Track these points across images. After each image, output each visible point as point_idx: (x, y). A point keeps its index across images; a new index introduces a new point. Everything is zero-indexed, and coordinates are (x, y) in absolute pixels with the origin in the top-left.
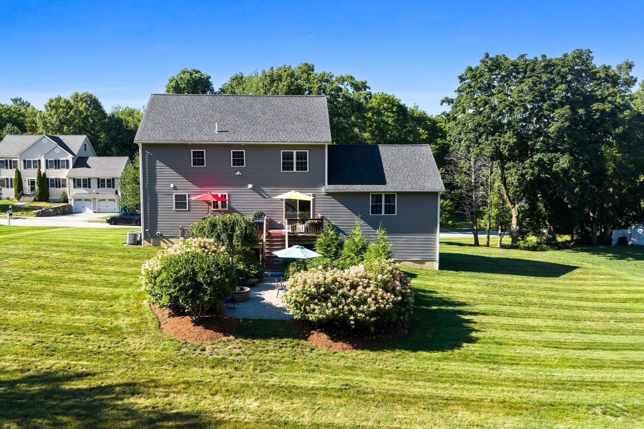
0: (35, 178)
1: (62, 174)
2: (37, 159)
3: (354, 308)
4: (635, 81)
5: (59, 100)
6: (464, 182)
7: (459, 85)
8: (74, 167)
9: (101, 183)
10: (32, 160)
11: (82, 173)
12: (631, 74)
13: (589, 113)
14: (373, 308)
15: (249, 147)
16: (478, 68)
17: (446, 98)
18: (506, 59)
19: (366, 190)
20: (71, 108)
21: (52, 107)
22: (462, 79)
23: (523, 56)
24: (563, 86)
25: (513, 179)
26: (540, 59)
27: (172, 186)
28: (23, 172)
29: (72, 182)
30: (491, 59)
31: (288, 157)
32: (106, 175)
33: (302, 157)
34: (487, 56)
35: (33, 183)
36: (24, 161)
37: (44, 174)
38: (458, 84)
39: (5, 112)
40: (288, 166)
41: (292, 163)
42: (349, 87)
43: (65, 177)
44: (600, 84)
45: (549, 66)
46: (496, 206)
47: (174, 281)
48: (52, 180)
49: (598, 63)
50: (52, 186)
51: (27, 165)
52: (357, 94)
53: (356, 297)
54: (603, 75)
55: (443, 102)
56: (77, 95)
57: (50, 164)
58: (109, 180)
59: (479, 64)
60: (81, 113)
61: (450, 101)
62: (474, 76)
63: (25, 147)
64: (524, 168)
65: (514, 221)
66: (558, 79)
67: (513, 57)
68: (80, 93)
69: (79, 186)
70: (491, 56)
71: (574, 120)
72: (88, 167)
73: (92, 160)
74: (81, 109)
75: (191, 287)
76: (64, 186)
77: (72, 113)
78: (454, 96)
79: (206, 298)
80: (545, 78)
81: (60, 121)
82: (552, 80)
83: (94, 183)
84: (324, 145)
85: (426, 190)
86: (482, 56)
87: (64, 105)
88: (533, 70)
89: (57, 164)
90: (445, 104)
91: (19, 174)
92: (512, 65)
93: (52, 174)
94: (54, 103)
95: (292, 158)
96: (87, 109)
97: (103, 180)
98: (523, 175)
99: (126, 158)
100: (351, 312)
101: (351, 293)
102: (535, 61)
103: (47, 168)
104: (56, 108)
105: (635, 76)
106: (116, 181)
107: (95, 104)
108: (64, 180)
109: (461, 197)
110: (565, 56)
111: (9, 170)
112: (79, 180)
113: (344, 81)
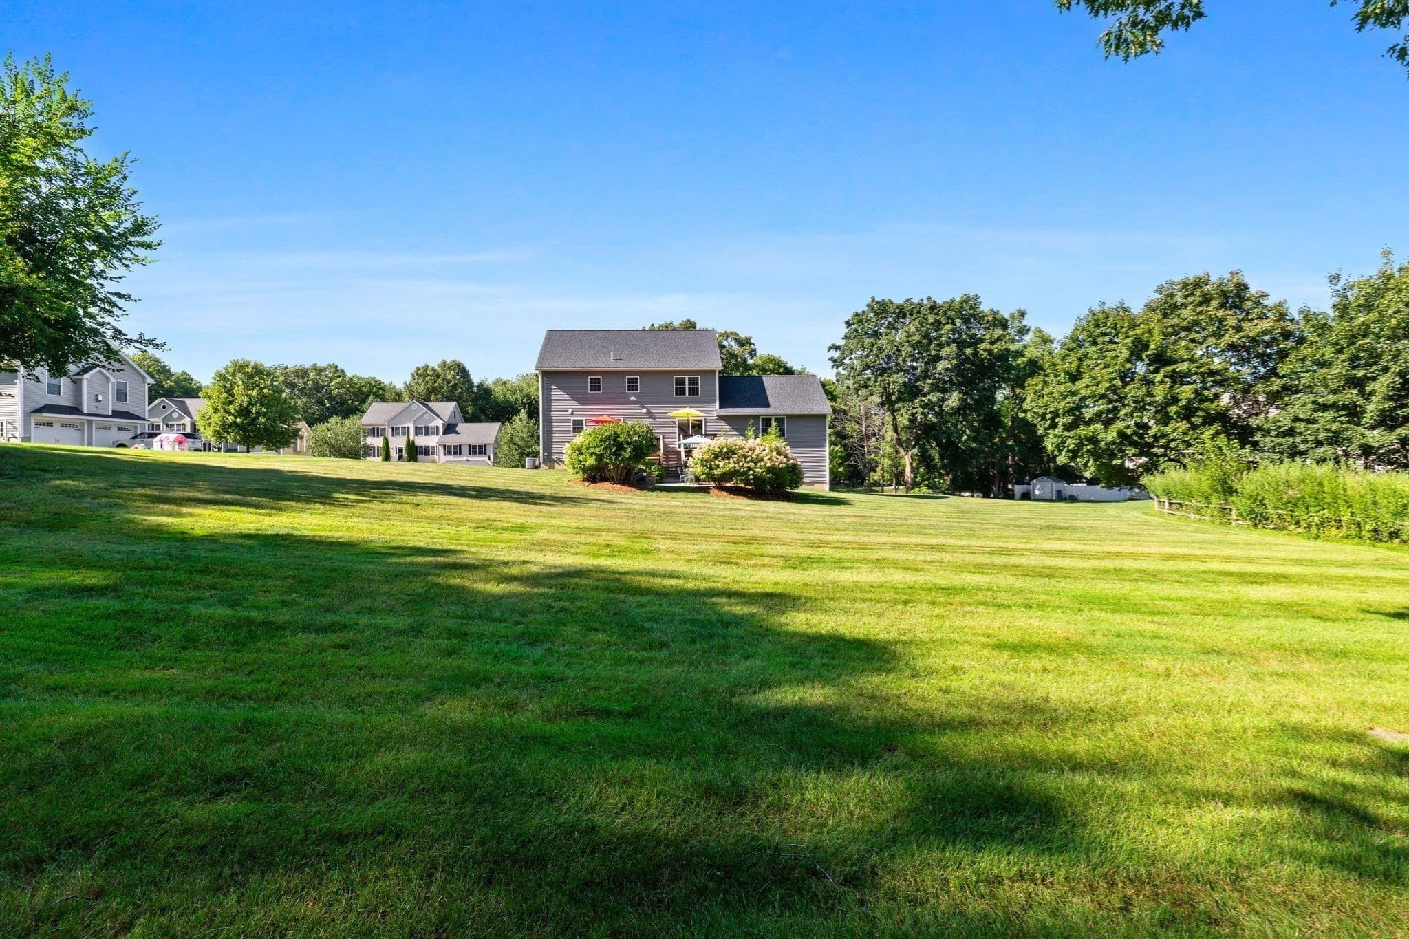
0: (403, 445)
1: (431, 441)
2: (406, 426)
3: (752, 464)
4: (1029, 330)
5: (426, 368)
6: (855, 431)
7: (846, 330)
8: (444, 433)
9: (473, 450)
10: (400, 426)
11: (452, 440)
12: (1024, 323)
13: (975, 353)
14: (769, 465)
15: (643, 373)
16: (864, 312)
17: (834, 345)
18: (892, 303)
19: (756, 413)
20: (438, 376)
21: (419, 376)
22: (848, 324)
23: (908, 300)
24: (949, 327)
25: (903, 420)
26: (925, 302)
27: (570, 411)
28: (390, 439)
29: (442, 449)
30: (878, 302)
31: (680, 383)
32: (477, 441)
33: (693, 382)
34: (873, 299)
35: (401, 451)
36: (393, 428)
37: (413, 442)
38: (844, 330)
39: (365, 386)
40: (680, 391)
41: (684, 389)
42: (733, 343)
43: (434, 444)
44: (988, 328)
45: (934, 308)
46: (889, 456)
47: (601, 441)
48: (421, 447)
49: (985, 307)
50: (421, 454)
51: (395, 431)
52: (741, 349)
53: (754, 456)
54: (990, 318)
55: (830, 349)
56: (445, 362)
57: (418, 431)
58: (480, 447)
59: (866, 308)
60: (449, 382)
61: (837, 348)
62: (860, 321)
63: (393, 414)
64: (914, 408)
65: (908, 469)
66: (944, 320)
67: (899, 300)
68: (448, 361)
69: (449, 453)
70: (877, 299)
71: (962, 359)
72: (457, 433)
73: (462, 427)
74: (449, 377)
75: (614, 445)
76: (434, 453)
77: (439, 381)
78: (842, 343)
79: (627, 455)
80: (931, 319)
81: (428, 389)
82: (939, 322)
83: (465, 450)
84: (714, 371)
85: (814, 413)
86: (869, 301)
87: (432, 373)
88: (919, 312)
89: (427, 431)
90: (833, 351)
91: (386, 442)
92: (898, 307)
93: (421, 441)
94: (421, 372)
95: (684, 384)
96: (454, 377)
97: (474, 447)
98: (913, 415)
99: (499, 424)
100: (749, 469)
101: (750, 453)
102: (920, 305)
103: (416, 435)
104: (424, 375)
105: (1029, 325)
106: (488, 447)
107: (464, 372)
108: (433, 448)
109: (853, 447)
110: (953, 301)
111: (376, 438)
112: (449, 447)
113: (727, 337)
